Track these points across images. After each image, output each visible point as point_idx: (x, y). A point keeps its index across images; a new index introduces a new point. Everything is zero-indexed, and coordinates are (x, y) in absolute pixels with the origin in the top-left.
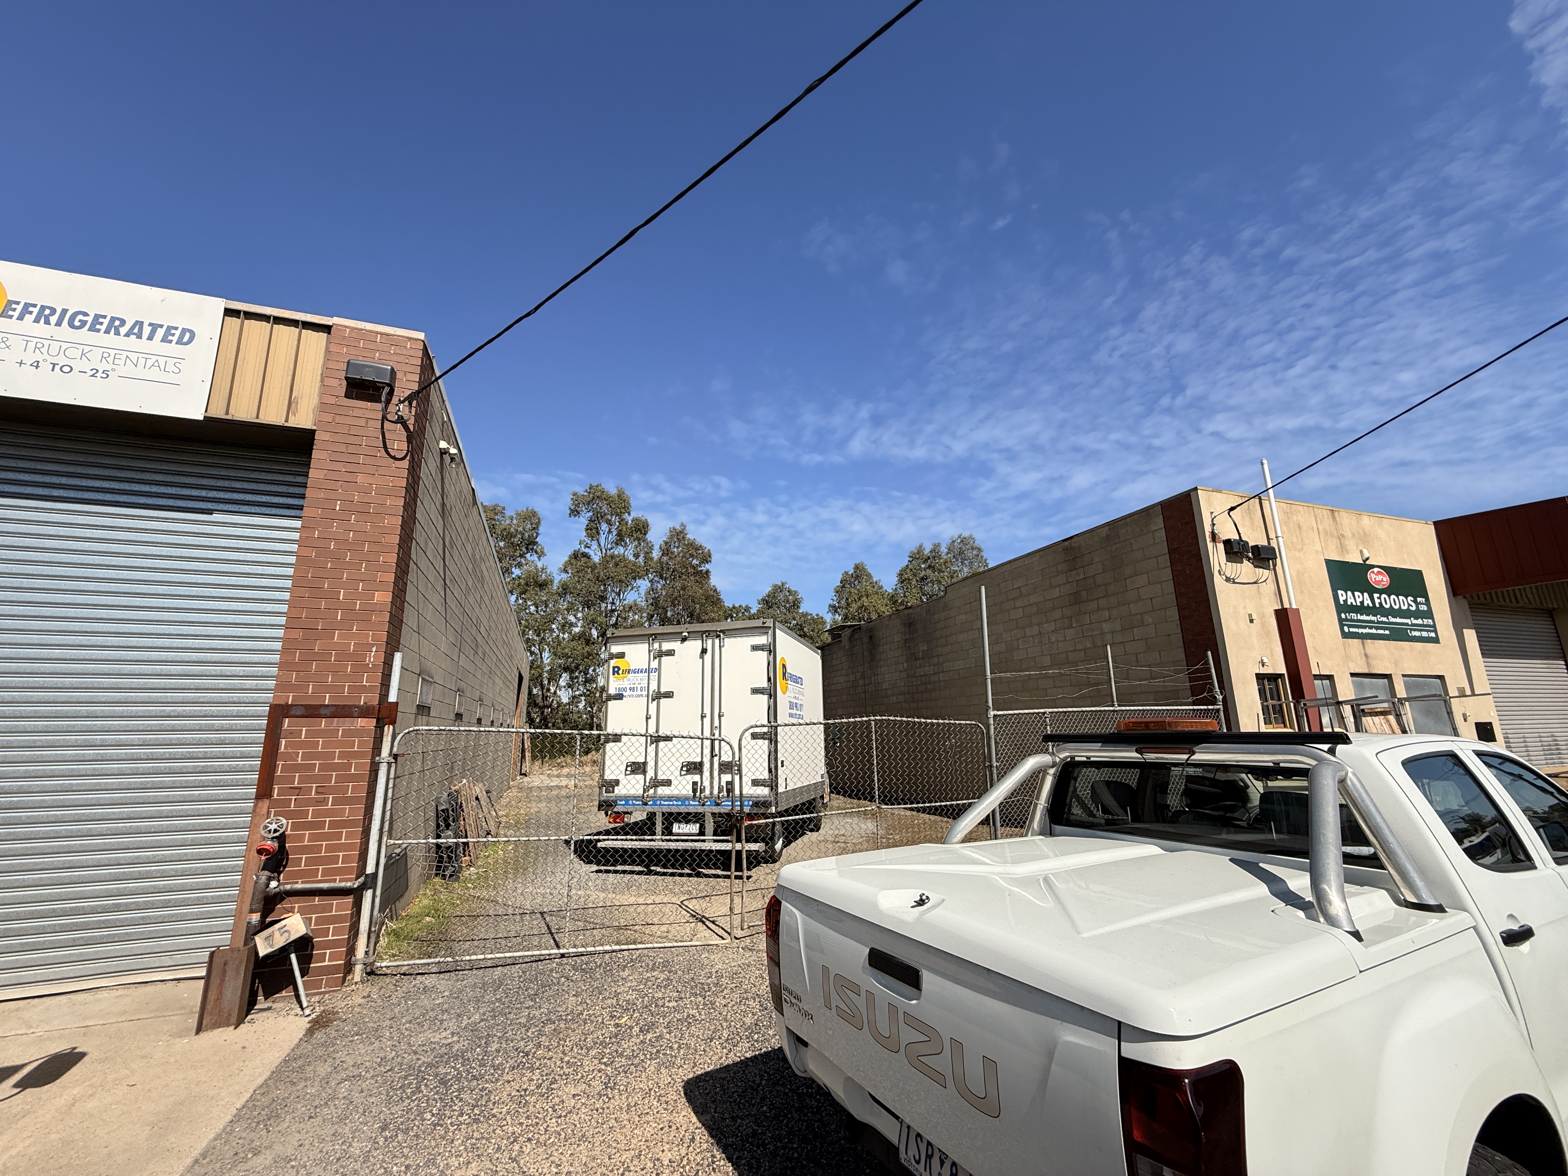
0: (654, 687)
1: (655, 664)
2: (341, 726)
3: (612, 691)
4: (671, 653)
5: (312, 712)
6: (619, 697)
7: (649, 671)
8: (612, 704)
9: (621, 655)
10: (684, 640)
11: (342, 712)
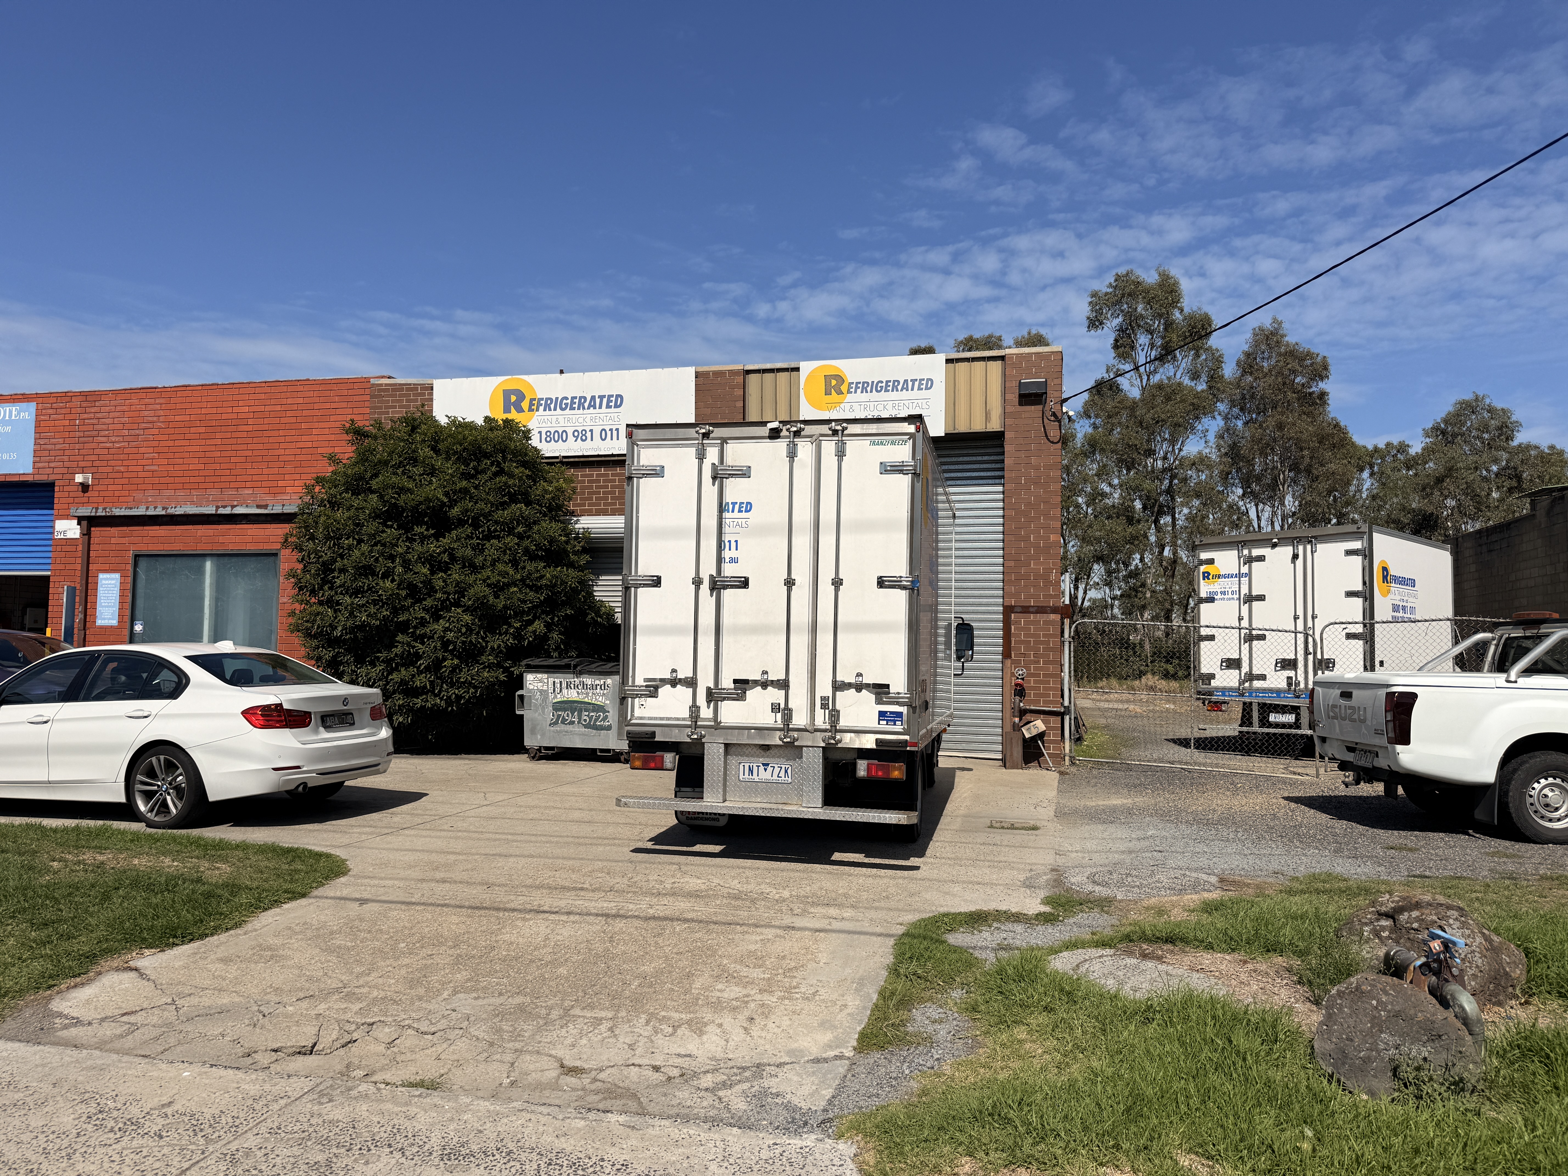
0: (1245, 590)
1: (1245, 569)
2: (1042, 618)
3: (1203, 595)
4: (1261, 558)
5: (1026, 610)
6: (1211, 600)
7: (1240, 576)
8: (1204, 607)
9: (1211, 562)
10: (1274, 546)
11: (1041, 610)
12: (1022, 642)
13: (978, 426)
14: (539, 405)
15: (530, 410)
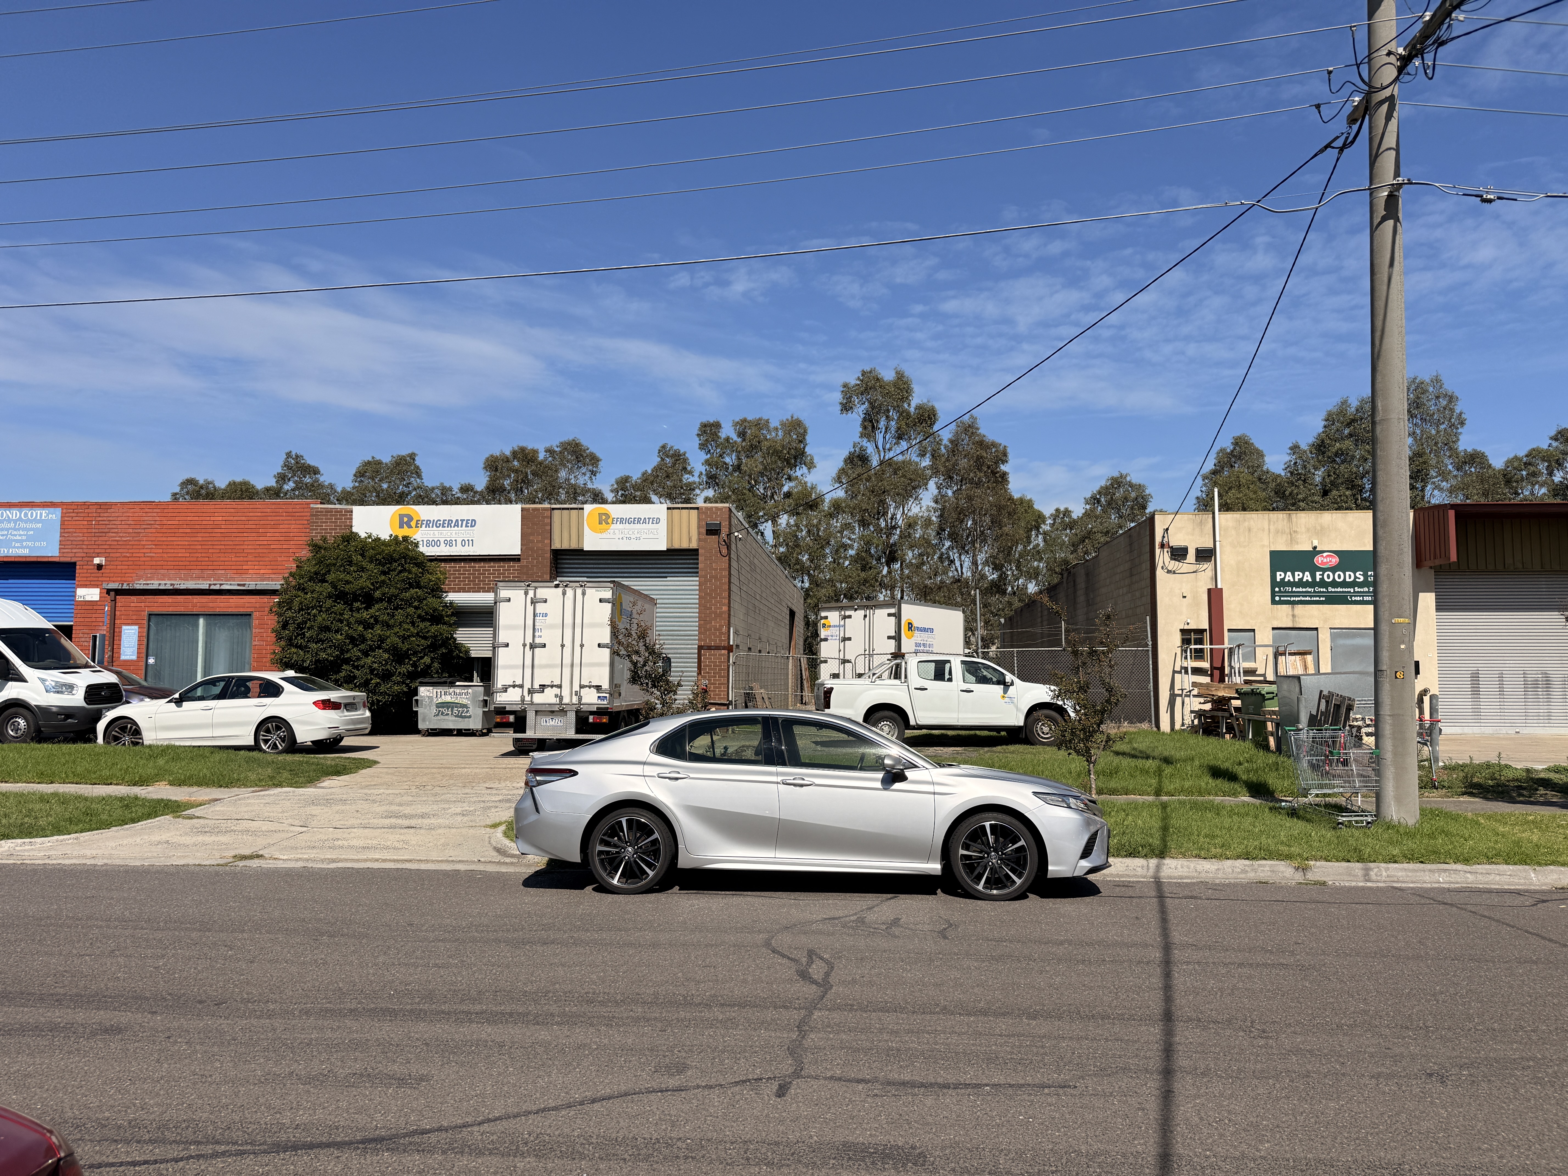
0: (842, 635)
1: (842, 623)
2: (717, 652)
3: (822, 637)
4: (850, 617)
5: (709, 648)
6: (826, 640)
7: (839, 626)
8: (822, 643)
9: (826, 618)
10: (856, 610)
11: (718, 648)
12: (707, 666)
13: (685, 545)
14: (422, 524)
15: (417, 527)
